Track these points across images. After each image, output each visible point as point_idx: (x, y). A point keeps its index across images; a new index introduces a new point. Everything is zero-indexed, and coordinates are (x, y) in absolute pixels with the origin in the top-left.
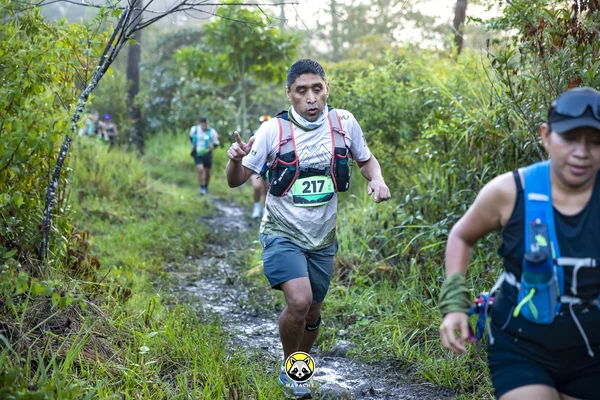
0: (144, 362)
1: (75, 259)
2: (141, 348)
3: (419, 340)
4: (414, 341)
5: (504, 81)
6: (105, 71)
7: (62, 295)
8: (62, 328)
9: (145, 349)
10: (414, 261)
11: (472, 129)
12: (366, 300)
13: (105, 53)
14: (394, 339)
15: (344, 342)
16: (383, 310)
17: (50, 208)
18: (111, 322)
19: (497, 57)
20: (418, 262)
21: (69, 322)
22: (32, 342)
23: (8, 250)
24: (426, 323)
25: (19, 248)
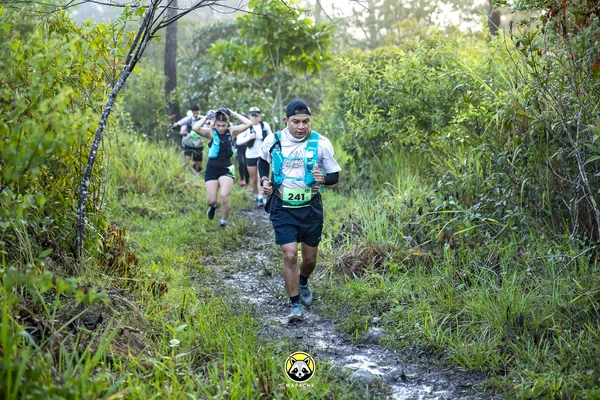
0: (175, 355)
1: (109, 256)
2: (171, 341)
3: (451, 325)
4: (446, 326)
5: (529, 63)
6: (131, 69)
7: (86, 292)
8: (94, 322)
9: (175, 342)
10: (447, 247)
11: (501, 111)
12: (400, 287)
13: (131, 52)
14: (427, 325)
15: (377, 329)
16: (417, 296)
17: (83, 207)
18: (145, 316)
19: (522, 38)
20: (452, 247)
21: (100, 320)
22: (62, 339)
23: (44, 249)
24: (457, 308)
25: (54, 247)
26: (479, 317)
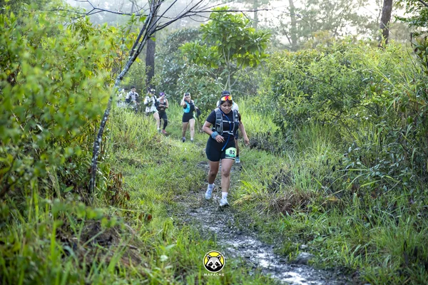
0: (164, 267)
1: (114, 193)
2: (162, 257)
3: (361, 253)
4: (357, 254)
5: (423, 63)
6: (134, 60)
7: (109, 218)
8: (106, 241)
9: (164, 258)
10: (355, 194)
11: (398, 98)
12: (320, 223)
13: (134, 47)
14: (343, 253)
15: (305, 254)
16: (333, 230)
17: (96, 157)
18: (140, 238)
19: (419, 46)
20: (358, 196)
21: (111, 239)
22: (85, 252)
23: (68, 187)
24: (365, 241)
25: (75, 185)
26: (382, 248)
